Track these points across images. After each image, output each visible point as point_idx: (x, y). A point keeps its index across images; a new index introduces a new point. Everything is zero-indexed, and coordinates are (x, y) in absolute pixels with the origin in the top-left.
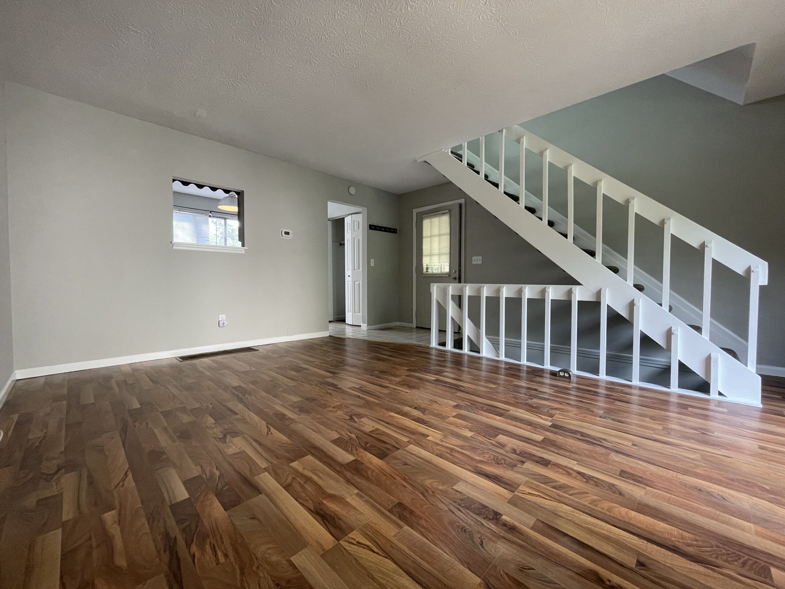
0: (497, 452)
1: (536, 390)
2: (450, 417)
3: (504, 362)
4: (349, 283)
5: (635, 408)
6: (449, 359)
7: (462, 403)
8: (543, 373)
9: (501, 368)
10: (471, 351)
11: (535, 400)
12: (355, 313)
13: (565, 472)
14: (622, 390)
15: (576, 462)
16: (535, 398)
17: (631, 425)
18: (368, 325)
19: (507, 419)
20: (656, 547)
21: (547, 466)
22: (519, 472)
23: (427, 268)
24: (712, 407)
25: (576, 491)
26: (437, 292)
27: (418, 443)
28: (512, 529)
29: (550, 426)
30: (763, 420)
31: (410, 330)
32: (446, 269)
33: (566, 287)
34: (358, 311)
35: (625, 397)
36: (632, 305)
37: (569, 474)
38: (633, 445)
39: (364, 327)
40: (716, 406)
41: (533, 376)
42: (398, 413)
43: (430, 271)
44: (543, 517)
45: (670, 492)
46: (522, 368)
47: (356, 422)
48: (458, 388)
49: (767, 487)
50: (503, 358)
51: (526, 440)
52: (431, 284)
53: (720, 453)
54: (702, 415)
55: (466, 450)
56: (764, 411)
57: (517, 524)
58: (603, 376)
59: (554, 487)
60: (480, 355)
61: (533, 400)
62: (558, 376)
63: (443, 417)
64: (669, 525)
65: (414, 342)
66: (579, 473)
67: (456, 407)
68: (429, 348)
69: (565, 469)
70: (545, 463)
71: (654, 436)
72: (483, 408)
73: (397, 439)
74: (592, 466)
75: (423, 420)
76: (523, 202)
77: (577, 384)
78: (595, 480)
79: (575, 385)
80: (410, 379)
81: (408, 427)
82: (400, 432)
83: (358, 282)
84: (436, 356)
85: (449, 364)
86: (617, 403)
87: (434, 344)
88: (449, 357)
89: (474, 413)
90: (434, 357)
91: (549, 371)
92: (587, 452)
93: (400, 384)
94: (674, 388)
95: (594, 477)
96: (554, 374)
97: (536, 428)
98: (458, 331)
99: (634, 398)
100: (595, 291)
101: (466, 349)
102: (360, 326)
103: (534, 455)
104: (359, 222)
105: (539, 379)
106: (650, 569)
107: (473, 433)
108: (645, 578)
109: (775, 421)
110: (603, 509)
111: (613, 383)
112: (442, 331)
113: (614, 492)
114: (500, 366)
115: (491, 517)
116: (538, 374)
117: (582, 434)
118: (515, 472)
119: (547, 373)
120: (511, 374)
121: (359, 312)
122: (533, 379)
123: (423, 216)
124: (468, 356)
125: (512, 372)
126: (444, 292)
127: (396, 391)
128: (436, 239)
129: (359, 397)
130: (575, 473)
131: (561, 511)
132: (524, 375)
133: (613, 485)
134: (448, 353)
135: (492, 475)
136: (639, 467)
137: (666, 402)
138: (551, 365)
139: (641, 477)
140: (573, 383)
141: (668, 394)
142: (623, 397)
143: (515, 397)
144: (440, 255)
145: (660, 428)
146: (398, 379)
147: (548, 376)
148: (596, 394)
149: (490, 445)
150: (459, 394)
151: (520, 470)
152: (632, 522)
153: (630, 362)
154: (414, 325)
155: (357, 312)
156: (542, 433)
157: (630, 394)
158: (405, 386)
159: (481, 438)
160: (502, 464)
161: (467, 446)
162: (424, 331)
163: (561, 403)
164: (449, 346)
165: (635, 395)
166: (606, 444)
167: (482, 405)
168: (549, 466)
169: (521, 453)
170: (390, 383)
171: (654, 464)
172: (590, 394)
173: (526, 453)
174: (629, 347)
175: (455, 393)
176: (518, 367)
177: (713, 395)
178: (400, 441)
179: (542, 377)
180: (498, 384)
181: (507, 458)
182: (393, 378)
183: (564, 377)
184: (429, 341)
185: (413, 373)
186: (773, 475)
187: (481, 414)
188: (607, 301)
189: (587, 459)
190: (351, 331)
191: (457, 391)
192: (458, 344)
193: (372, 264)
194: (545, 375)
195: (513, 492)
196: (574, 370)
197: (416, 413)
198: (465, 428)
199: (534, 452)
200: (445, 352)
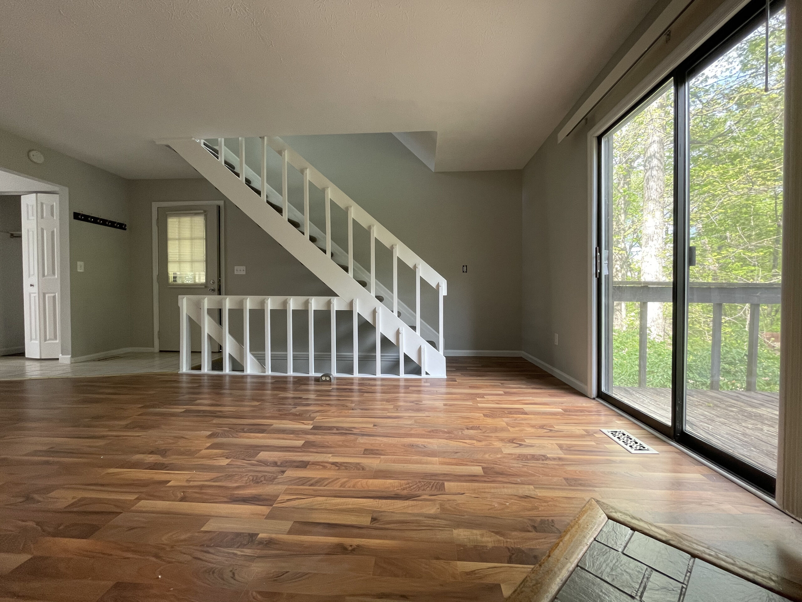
0: (257, 471)
1: (300, 398)
2: (201, 450)
3: (270, 377)
4: (32, 295)
5: (379, 396)
6: (206, 384)
7: (219, 430)
8: (308, 381)
9: (268, 383)
10: (233, 370)
11: (299, 408)
12: (45, 340)
13: (321, 467)
14: (369, 383)
15: (330, 455)
16: (299, 405)
17: (374, 410)
18: (72, 357)
19: (270, 433)
20: (384, 501)
21: (306, 468)
22: (278, 484)
23: (175, 278)
24: (423, 384)
25: (330, 481)
26: (187, 305)
27: (151, 496)
28: (269, 543)
29: (311, 429)
30: (448, 386)
31: (151, 355)
32: (203, 280)
33: (325, 299)
34: (53, 337)
35: (371, 389)
36: (374, 312)
37: (325, 467)
38: (374, 425)
39: (66, 359)
40: (424, 382)
41: (298, 385)
42: (122, 467)
43: (179, 281)
44: (298, 517)
45: (395, 454)
46: (288, 380)
47: (39, 502)
48: (214, 415)
49: (446, 430)
50: (269, 372)
51: (288, 449)
52: (180, 296)
53: (424, 415)
54: (416, 391)
55: (220, 481)
56: (448, 380)
57: (274, 536)
58: (356, 374)
59: (311, 485)
60: (245, 373)
61: (297, 408)
62: (322, 381)
63: (190, 453)
64: (394, 479)
65: (157, 370)
66: (333, 464)
67: (210, 436)
68: (178, 375)
69: (322, 464)
70: (304, 465)
71: (388, 414)
72: (243, 429)
73: (118, 500)
74: (343, 454)
75: (163, 464)
76: (286, 215)
77: (337, 385)
78: (345, 464)
79: (335, 387)
80: (144, 417)
81: (138, 480)
82: (124, 490)
83: (53, 295)
84: (188, 383)
85: (206, 390)
86: (366, 395)
87: (185, 368)
88: (206, 381)
89: (233, 437)
90: (184, 385)
91: (313, 378)
92: (341, 443)
93: (127, 427)
94: (402, 375)
95: (344, 463)
96: (317, 380)
97: (298, 434)
98: (217, 351)
99: (378, 388)
100: (348, 301)
101: (227, 370)
102: (58, 359)
103: (295, 462)
104: (52, 207)
105: (304, 387)
106: (379, 520)
107: (230, 460)
108: (376, 529)
109: (452, 385)
110: (349, 487)
111: (363, 379)
112: (196, 352)
113: (359, 469)
114: (267, 381)
115: (245, 542)
116: (303, 383)
117: (338, 428)
118: (276, 484)
119: (312, 380)
120: (277, 388)
121: (55, 338)
122: (299, 388)
123: (167, 213)
124: (229, 377)
125: (278, 386)
126: (198, 306)
127: (121, 438)
128: (187, 243)
129: (47, 463)
130: (330, 465)
131: (316, 504)
132: (291, 386)
133: (358, 464)
134: (204, 376)
135: (250, 498)
136: (377, 442)
137: (397, 387)
138: (315, 372)
139: (377, 450)
140: (333, 385)
141: (398, 380)
142: (369, 389)
143: (279, 410)
144: (192, 262)
145: (392, 407)
146: (123, 423)
147: (313, 382)
148: (351, 390)
149: (249, 466)
150: (215, 421)
151: (280, 480)
152: (370, 489)
153: (375, 359)
154: (157, 349)
155: (50, 339)
156: (304, 438)
157: (375, 385)
158: (137, 429)
159: (239, 463)
160: (261, 481)
161: (222, 476)
162: (172, 354)
163: (321, 405)
164: (206, 369)
165: (378, 385)
166: (355, 431)
167: (242, 427)
168: (308, 467)
169: (281, 463)
170: (109, 431)
171: (387, 437)
172: (345, 392)
173: (287, 462)
174: (374, 348)
175: (210, 421)
176: (285, 380)
177: (423, 376)
178: (124, 501)
179: (308, 384)
180: (263, 400)
181: (266, 474)
182: (117, 423)
183: (326, 381)
184: (178, 366)
185: (152, 410)
186: (449, 421)
187: (241, 437)
188: (358, 309)
189: (339, 449)
190: (38, 369)
191: (212, 418)
192: (217, 365)
193: (80, 269)
194: (310, 382)
195: (271, 505)
196: (335, 374)
197: (152, 459)
198: (220, 457)
199: (295, 458)
200: (200, 376)
